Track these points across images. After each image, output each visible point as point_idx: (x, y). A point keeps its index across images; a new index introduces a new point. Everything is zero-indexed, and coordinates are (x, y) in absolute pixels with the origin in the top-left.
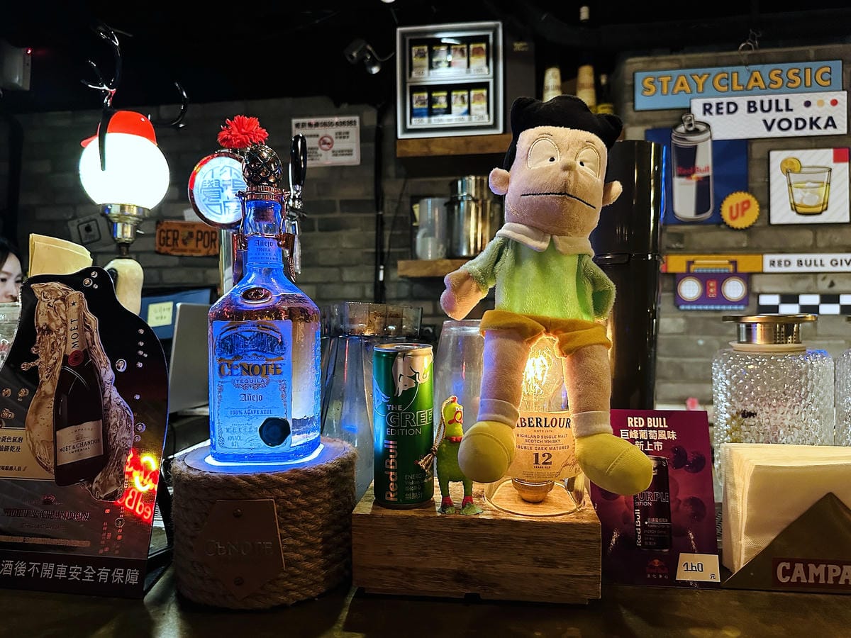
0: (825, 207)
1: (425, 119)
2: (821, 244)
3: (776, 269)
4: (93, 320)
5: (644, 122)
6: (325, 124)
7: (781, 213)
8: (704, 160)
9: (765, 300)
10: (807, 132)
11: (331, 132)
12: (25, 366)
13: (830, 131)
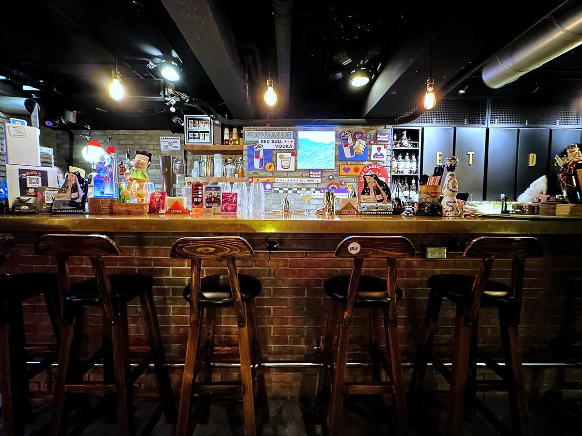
0: (289, 167)
1: (193, 140)
2: (289, 176)
3: (278, 182)
4: (77, 179)
5: (248, 144)
6: (170, 139)
7: (279, 168)
8: (261, 154)
9: (276, 189)
10: (285, 148)
11: (172, 141)
12: (66, 185)
13: (291, 148)
